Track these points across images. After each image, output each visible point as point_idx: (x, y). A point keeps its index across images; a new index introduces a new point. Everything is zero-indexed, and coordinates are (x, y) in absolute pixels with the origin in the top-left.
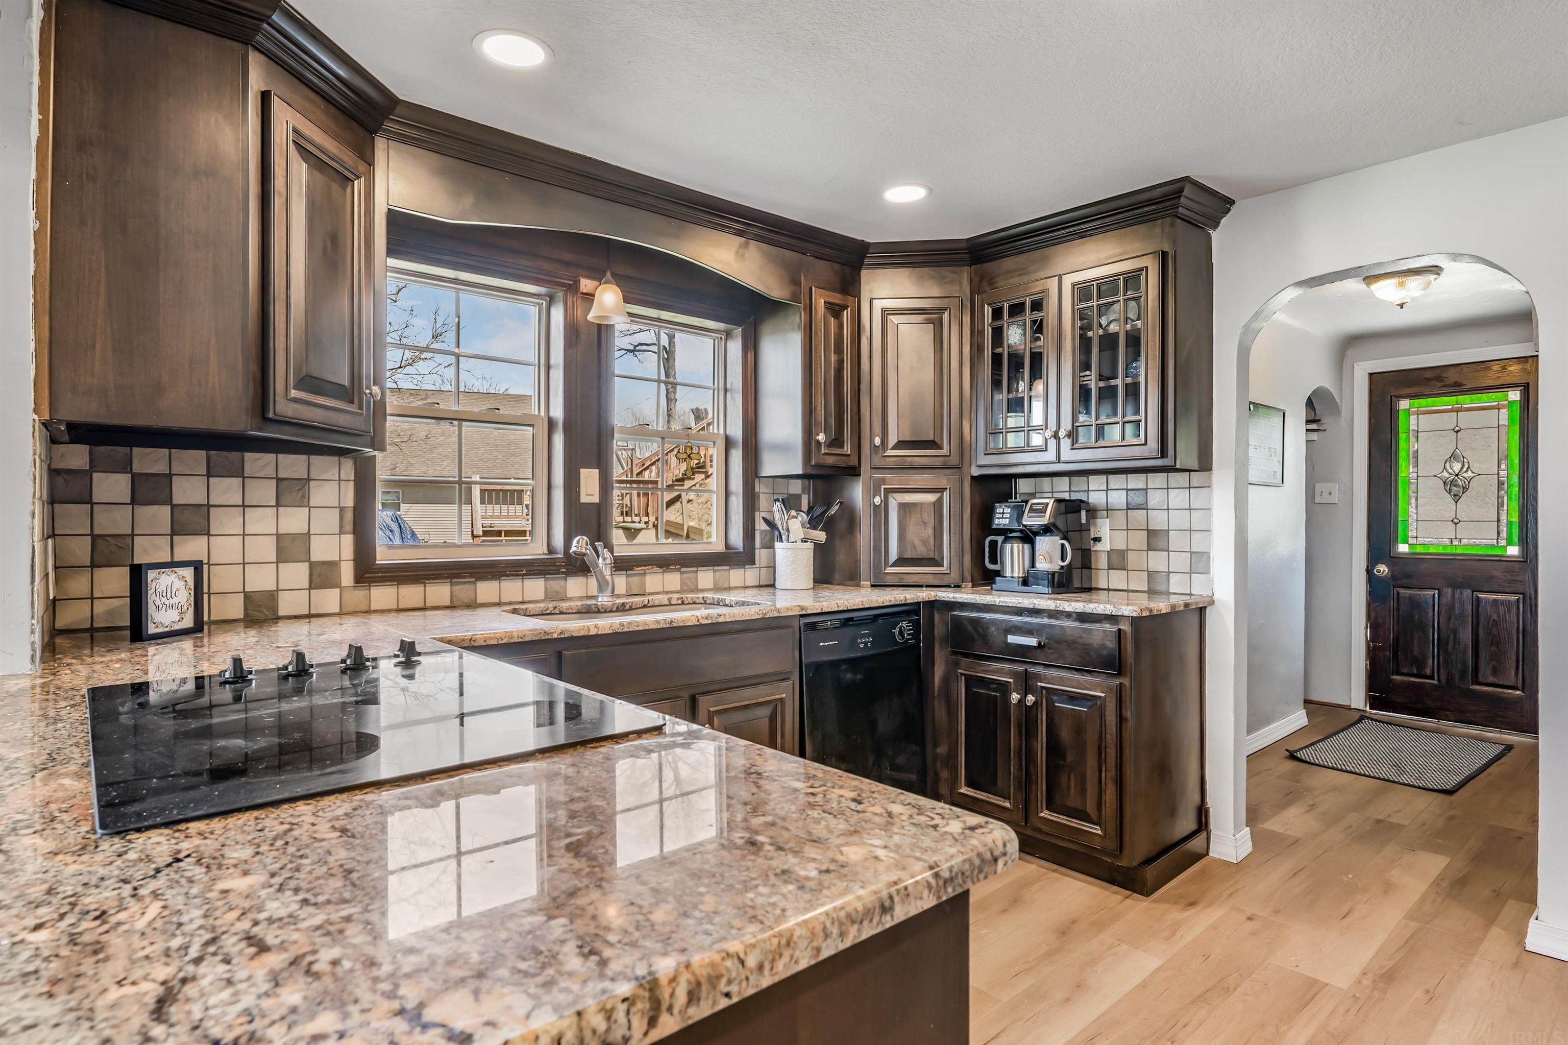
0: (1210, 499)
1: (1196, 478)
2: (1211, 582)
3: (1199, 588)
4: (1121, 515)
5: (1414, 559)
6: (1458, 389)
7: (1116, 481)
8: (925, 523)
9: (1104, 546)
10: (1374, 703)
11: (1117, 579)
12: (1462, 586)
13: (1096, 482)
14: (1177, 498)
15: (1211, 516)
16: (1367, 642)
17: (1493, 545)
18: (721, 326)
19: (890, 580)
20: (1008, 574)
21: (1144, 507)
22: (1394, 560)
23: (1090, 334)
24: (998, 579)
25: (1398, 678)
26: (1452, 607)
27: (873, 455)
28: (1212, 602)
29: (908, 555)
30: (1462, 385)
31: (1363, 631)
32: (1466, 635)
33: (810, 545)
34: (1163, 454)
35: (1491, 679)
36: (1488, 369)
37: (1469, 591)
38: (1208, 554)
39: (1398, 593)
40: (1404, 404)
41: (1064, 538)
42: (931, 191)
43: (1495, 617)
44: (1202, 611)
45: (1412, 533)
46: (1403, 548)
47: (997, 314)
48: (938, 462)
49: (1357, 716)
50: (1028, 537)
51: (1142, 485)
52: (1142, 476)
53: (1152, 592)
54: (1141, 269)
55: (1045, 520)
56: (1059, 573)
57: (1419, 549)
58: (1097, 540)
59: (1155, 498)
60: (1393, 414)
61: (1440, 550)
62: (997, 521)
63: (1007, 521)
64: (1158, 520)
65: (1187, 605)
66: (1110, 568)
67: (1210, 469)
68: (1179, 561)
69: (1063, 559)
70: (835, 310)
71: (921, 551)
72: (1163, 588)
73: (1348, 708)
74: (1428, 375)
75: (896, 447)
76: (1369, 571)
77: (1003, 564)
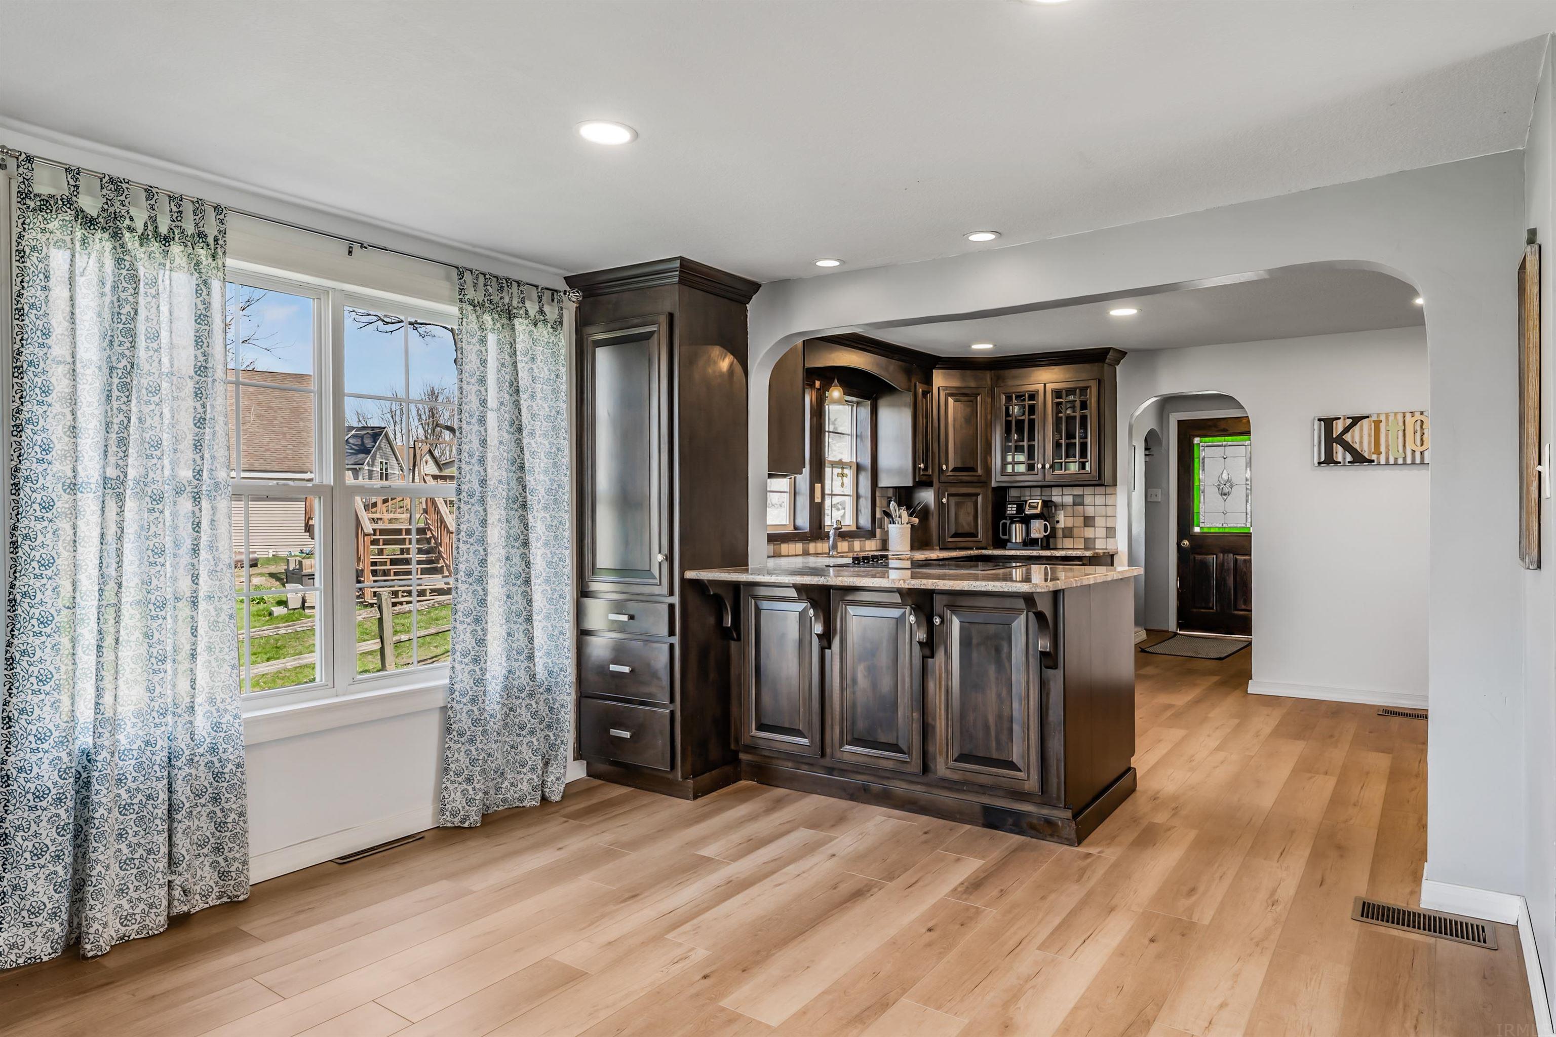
0: (1116, 500)
1: (1109, 490)
2: (1116, 543)
3: (1110, 546)
4: (1069, 508)
5: (1203, 536)
6: (1225, 433)
7: (1067, 490)
8: (968, 514)
9: (1061, 525)
10: (1181, 626)
11: (1068, 543)
12: (1229, 552)
13: (1055, 491)
14: (1099, 500)
15: (1116, 509)
16: (1178, 590)
17: (1243, 527)
18: (854, 399)
19: (951, 545)
20: (1014, 541)
21: (1082, 504)
22: (1193, 538)
23: (1061, 415)
24: (1008, 544)
25: (1195, 610)
26: (1223, 564)
27: (941, 475)
28: (1117, 553)
29: (960, 531)
30: (1227, 430)
31: (1175, 581)
32: (1230, 581)
33: (909, 526)
34: (1100, 478)
35: (1243, 607)
36: (1241, 421)
37: (1232, 555)
38: (1114, 528)
39: (1195, 558)
40: (1197, 440)
41: (1046, 520)
42: (995, 345)
43: (1245, 569)
44: (1112, 556)
45: (1202, 521)
46: (1197, 530)
47: (1009, 398)
48: (975, 479)
49: (1173, 634)
50: (1026, 521)
51: (1081, 493)
52: (1081, 488)
53: (1086, 548)
54: (1088, 387)
55: (1038, 511)
56: (1042, 539)
57: (1205, 530)
58: (1058, 522)
59: (1088, 500)
60: (1191, 446)
61: (1217, 530)
62: (1008, 512)
63: (1015, 512)
64: (1090, 511)
65: (1104, 553)
66: (1064, 537)
67: (1116, 485)
68: (1100, 532)
69: (1046, 531)
70: (925, 394)
71: (967, 529)
72: (1092, 546)
73: (1167, 632)
74: (1210, 423)
75: (952, 471)
76: (1179, 544)
77: (1010, 535)
